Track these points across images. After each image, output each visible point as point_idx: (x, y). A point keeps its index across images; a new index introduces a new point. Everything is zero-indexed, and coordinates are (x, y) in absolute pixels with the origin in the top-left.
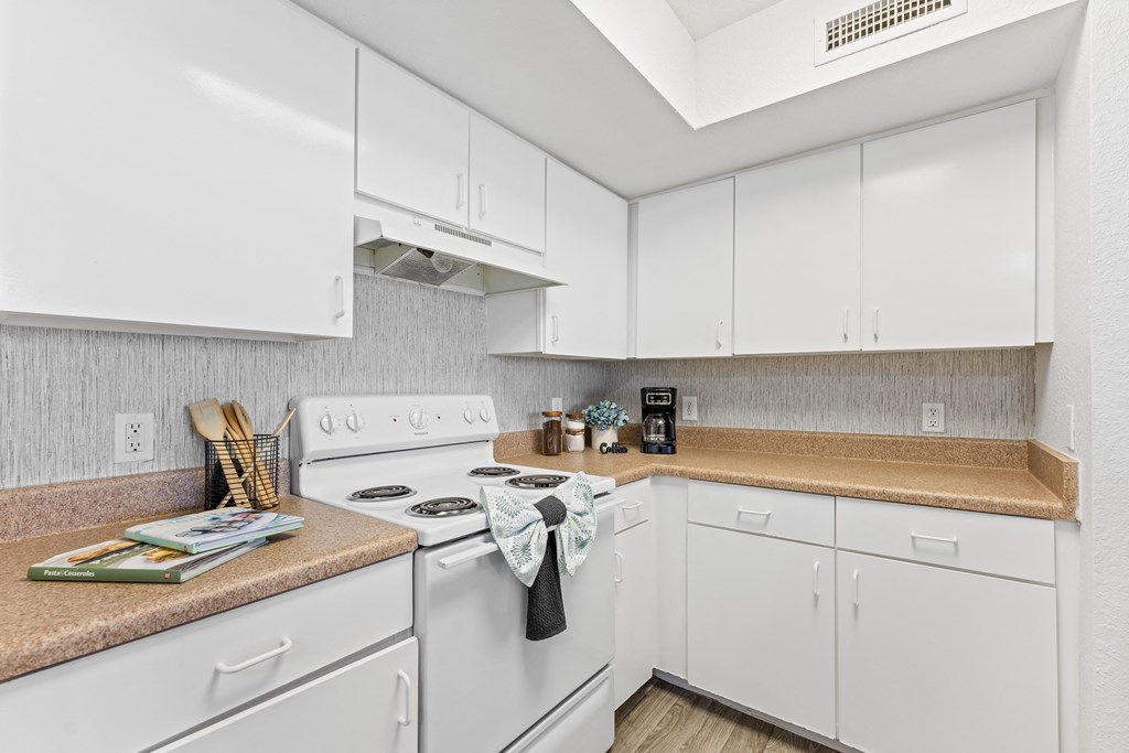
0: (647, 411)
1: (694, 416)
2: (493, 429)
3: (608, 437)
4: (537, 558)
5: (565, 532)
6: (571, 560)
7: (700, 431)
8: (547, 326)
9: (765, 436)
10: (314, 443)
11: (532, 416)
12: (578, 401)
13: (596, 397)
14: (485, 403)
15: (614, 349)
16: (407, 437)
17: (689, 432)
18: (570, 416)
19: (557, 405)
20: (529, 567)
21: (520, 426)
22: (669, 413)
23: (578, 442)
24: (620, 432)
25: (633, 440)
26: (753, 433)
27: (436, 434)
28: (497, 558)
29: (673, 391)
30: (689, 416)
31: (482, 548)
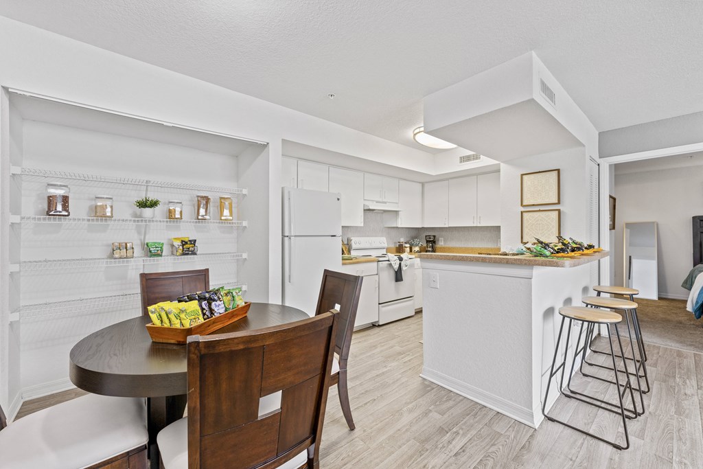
0: (427, 242)
1: (442, 244)
2: (386, 245)
3: (417, 249)
4: (398, 266)
5: (403, 263)
6: (404, 268)
7: (444, 248)
8: (399, 220)
9: (461, 248)
10: (354, 246)
11: (395, 243)
12: (408, 239)
13: (413, 238)
14: (384, 239)
15: (418, 224)
16: (368, 246)
17: (441, 248)
18: (406, 243)
19: (402, 240)
20: (396, 267)
21: (392, 246)
22: (434, 242)
23: (408, 249)
24: (420, 248)
25: (423, 250)
26: (457, 248)
27: (374, 246)
28: (391, 264)
29: (434, 236)
30: (441, 243)
31: (387, 262)
